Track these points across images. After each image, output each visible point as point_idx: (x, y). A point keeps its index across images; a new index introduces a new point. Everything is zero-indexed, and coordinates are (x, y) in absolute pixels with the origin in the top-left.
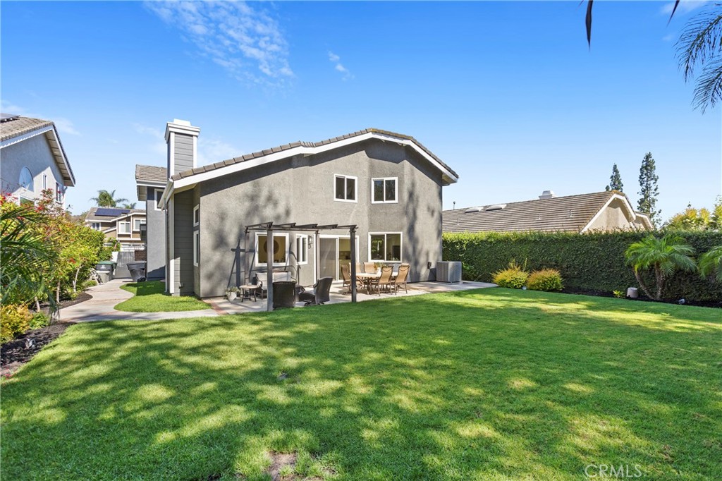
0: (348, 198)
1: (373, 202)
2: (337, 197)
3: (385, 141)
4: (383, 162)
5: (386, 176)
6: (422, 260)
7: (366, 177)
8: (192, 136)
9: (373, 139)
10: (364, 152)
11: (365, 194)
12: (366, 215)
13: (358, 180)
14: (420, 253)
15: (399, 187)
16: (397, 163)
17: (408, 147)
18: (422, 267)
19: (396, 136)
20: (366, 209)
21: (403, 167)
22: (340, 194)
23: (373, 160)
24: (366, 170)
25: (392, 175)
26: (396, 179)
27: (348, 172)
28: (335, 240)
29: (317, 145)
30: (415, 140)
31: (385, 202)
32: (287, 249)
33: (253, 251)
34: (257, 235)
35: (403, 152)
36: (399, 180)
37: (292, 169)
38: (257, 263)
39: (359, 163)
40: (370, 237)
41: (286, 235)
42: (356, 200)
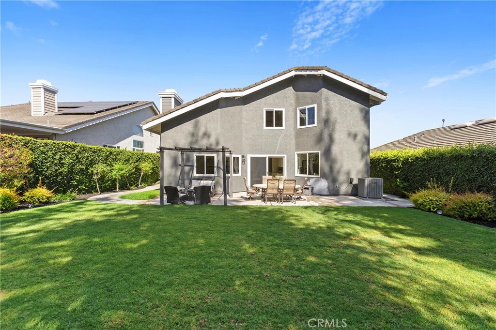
0: (276, 126)
1: (299, 127)
2: (267, 125)
3: (307, 75)
4: (306, 93)
5: (308, 104)
6: (342, 178)
7: (292, 109)
8: (171, 97)
9: (296, 75)
10: (291, 88)
11: (292, 122)
12: (293, 138)
13: (285, 111)
14: (339, 172)
15: (317, 113)
16: (316, 92)
17: (324, 76)
18: (341, 184)
19: (312, 69)
20: (293, 133)
21: (321, 94)
22: (269, 123)
23: (299, 93)
24: (293, 102)
25: (312, 103)
26: (315, 106)
27: (277, 106)
28: (265, 158)
29: (245, 89)
30: (329, 69)
31: (307, 126)
32: (216, 165)
33: (192, 166)
34: (195, 155)
35: (321, 82)
36: (318, 107)
37: (219, 109)
38: (195, 174)
39: (286, 97)
40: (296, 156)
41: (215, 155)
42: (283, 127)
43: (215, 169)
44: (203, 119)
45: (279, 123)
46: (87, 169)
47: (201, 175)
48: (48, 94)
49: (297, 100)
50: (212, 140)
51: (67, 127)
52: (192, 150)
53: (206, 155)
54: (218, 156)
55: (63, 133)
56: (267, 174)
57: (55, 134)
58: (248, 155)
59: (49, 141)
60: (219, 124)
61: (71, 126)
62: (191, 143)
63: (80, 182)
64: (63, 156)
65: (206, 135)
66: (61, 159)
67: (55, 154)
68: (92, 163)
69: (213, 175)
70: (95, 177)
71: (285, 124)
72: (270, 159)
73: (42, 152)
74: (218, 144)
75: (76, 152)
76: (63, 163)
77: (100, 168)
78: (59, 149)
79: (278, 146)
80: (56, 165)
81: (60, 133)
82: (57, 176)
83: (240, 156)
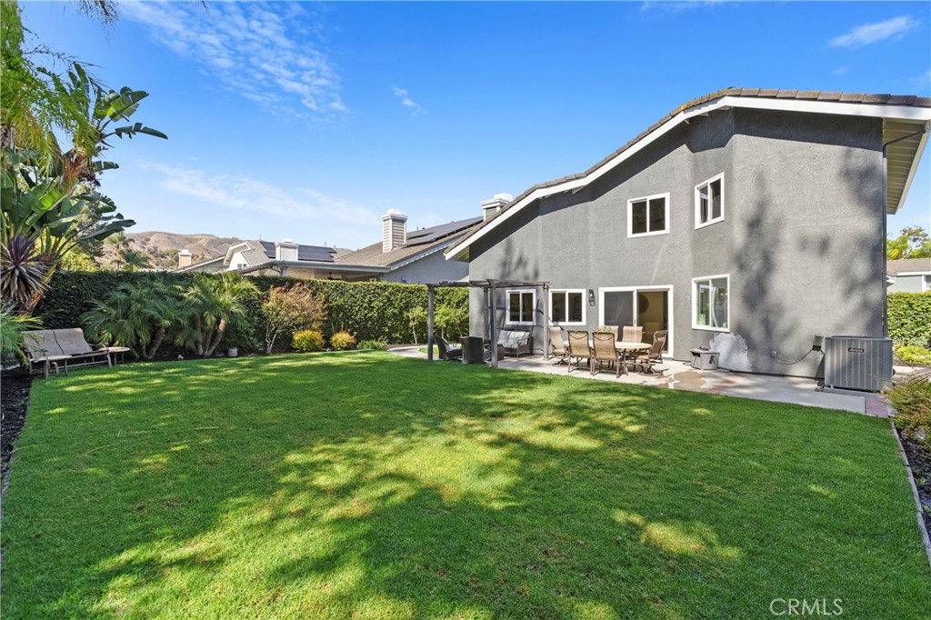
0: (651, 230)
1: (698, 224)
2: (635, 231)
4: (708, 151)
5: (710, 176)
7: (684, 190)
8: (495, 207)
10: (684, 147)
11: (685, 217)
12: (688, 249)
13: (671, 198)
15: (725, 190)
16: (723, 146)
20: (688, 241)
21: (732, 149)
22: (639, 226)
23: (698, 153)
24: (687, 175)
25: (717, 172)
26: (722, 176)
27: (653, 191)
28: (631, 293)
29: (589, 173)
31: (710, 222)
32: (534, 307)
33: (504, 309)
34: (508, 292)
35: (730, 121)
36: (726, 177)
37: (540, 217)
38: (508, 322)
39: (673, 169)
40: (694, 286)
41: (533, 291)
42: (667, 230)
43: (534, 313)
44: (518, 236)
45: (658, 223)
46: (401, 313)
47: (515, 323)
48: (397, 225)
49: (694, 170)
50: (530, 269)
51: (392, 264)
52: (504, 284)
53: (522, 291)
54: (537, 292)
55: (387, 271)
56: (635, 325)
57: (382, 274)
58: (600, 289)
59: (359, 283)
60: (540, 241)
61: (397, 262)
62: (503, 276)
63: (393, 329)
64: (373, 299)
65: (521, 262)
66: (371, 302)
67: (364, 297)
68: (408, 306)
69: (530, 323)
70: (411, 324)
71: (671, 224)
72: (641, 295)
73: (352, 296)
74: (536, 275)
75: (387, 293)
76: (373, 307)
77: (417, 312)
78: (369, 291)
79: (656, 270)
80: (365, 308)
81: (384, 271)
82: (367, 321)
83: (584, 292)
